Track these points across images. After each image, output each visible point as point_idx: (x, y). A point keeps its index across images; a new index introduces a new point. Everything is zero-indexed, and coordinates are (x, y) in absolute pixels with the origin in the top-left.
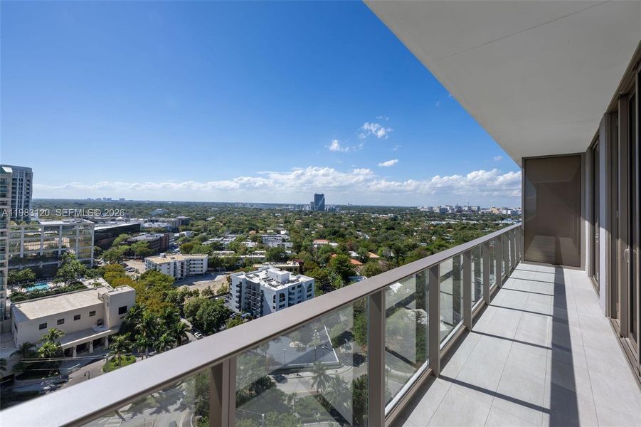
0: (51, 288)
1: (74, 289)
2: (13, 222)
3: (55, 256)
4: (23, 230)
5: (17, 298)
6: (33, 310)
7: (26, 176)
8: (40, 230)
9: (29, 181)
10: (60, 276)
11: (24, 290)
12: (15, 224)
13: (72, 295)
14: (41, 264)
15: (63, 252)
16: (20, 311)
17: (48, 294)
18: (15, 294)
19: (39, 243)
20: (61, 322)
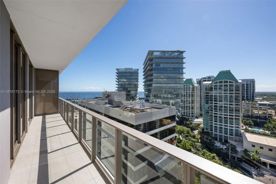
0: (262, 132)
1: (272, 136)
2: (247, 101)
3: (265, 118)
4: (250, 105)
5: (247, 131)
6: (251, 138)
7: (252, 82)
8: (257, 105)
9: (253, 84)
10: (265, 128)
11: (250, 129)
12: (248, 102)
13: (270, 138)
14: (258, 120)
15: (269, 117)
16: (245, 136)
17: (259, 134)
18: (246, 129)
19: (257, 111)
20: (262, 148)
